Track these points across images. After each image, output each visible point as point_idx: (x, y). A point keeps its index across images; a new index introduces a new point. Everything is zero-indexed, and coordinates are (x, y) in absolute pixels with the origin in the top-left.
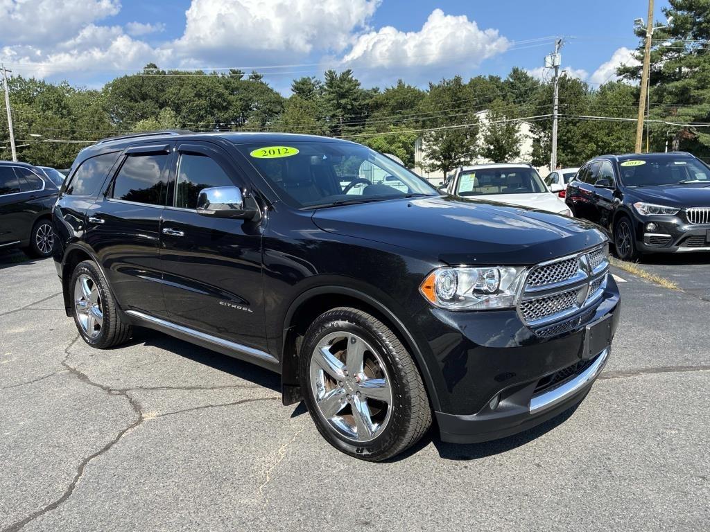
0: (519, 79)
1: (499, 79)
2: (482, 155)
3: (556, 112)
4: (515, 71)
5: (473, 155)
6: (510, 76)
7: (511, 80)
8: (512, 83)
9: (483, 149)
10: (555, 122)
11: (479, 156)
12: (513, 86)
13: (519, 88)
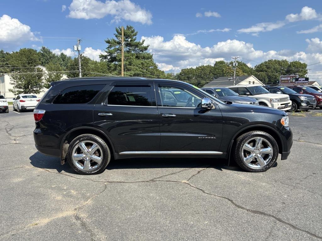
0: (46, 52)
1: (36, 51)
2: (45, 87)
3: (80, 70)
4: (44, 48)
5: (41, 87)
6: (41, 50)
7: (42, 52)
8: (43, 54)
9: (46, 84)
10: (80, 74)
11: (44, 88)
12: (43, 55)
13: (47, 56)
